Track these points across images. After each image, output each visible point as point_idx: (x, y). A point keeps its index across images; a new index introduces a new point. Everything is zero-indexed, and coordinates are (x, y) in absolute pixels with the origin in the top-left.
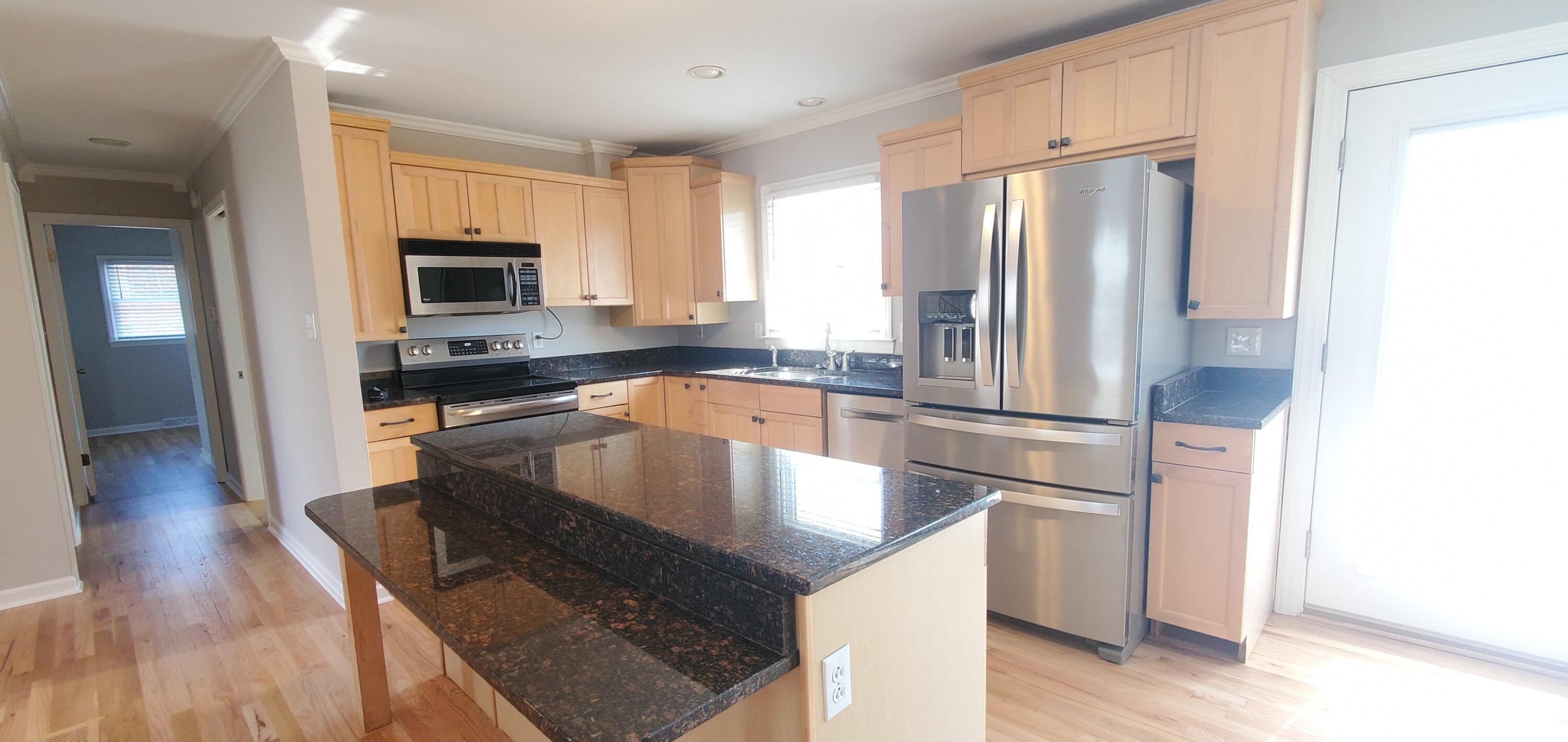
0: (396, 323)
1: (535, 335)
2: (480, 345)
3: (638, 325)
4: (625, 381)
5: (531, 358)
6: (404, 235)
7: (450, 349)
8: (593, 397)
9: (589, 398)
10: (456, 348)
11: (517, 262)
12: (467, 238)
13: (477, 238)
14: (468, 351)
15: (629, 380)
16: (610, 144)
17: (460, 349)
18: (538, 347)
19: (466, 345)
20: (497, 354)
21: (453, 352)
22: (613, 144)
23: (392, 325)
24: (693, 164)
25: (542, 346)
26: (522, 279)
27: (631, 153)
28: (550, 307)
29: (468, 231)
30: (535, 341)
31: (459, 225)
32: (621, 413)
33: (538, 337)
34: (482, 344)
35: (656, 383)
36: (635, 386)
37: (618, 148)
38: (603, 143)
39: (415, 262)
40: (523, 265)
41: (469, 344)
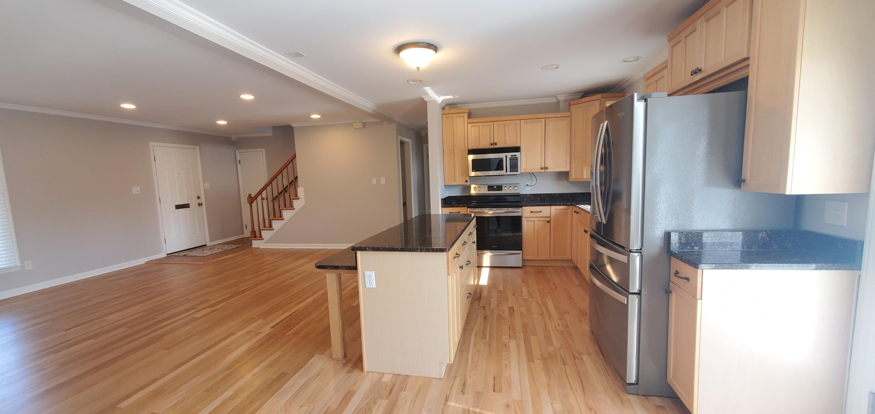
0: (465, 179)
1: (526, 184)
2: (500, 188)
3: (571, 181)
4: (550, 207)
5: (520, 194)
6: (470, 148)
7: (488, 189)
8: (531, 212)
9: (530, 212)
10: (490, 188)
11: (509, 155)
12: (492, 147)
13: (496, 146)
14: (495, 190)
15: (551, 206)
16: (568, 95)
17: (492, 189)
18: (527, 189)
19: (494, 187)
20: (506, 191)
21: (489, 190)
22: (570, 95)
23: (464, 180)
24: (602, 98)
25: (529, 189)
26: (511, 162)
27: (580, 96)
28: (533, 172)
29: (492, 144)
30: (526, 187)
31: (489, 142)
32: (546, 221)
33: (527, 185)
34: (501, 187)
35: (568, 209)
36: (555, 209)
37: (571, 96)
38: (565, 95)
39: (471, 157)
40: (511, 156)
41: (496, 187)
